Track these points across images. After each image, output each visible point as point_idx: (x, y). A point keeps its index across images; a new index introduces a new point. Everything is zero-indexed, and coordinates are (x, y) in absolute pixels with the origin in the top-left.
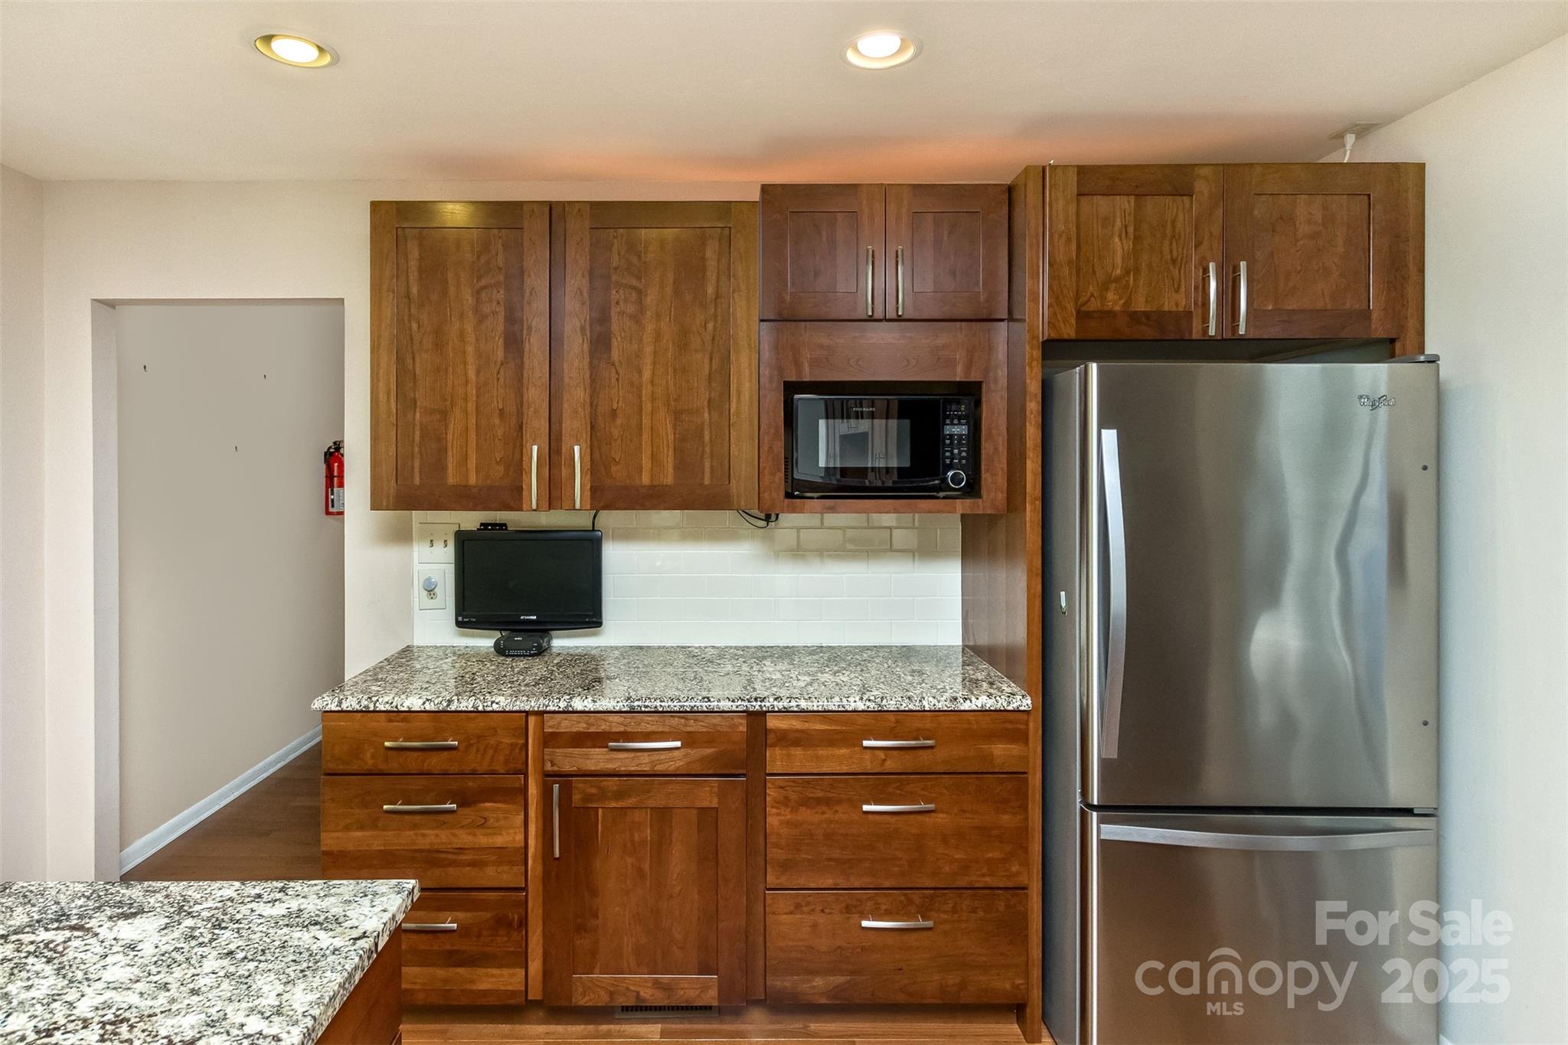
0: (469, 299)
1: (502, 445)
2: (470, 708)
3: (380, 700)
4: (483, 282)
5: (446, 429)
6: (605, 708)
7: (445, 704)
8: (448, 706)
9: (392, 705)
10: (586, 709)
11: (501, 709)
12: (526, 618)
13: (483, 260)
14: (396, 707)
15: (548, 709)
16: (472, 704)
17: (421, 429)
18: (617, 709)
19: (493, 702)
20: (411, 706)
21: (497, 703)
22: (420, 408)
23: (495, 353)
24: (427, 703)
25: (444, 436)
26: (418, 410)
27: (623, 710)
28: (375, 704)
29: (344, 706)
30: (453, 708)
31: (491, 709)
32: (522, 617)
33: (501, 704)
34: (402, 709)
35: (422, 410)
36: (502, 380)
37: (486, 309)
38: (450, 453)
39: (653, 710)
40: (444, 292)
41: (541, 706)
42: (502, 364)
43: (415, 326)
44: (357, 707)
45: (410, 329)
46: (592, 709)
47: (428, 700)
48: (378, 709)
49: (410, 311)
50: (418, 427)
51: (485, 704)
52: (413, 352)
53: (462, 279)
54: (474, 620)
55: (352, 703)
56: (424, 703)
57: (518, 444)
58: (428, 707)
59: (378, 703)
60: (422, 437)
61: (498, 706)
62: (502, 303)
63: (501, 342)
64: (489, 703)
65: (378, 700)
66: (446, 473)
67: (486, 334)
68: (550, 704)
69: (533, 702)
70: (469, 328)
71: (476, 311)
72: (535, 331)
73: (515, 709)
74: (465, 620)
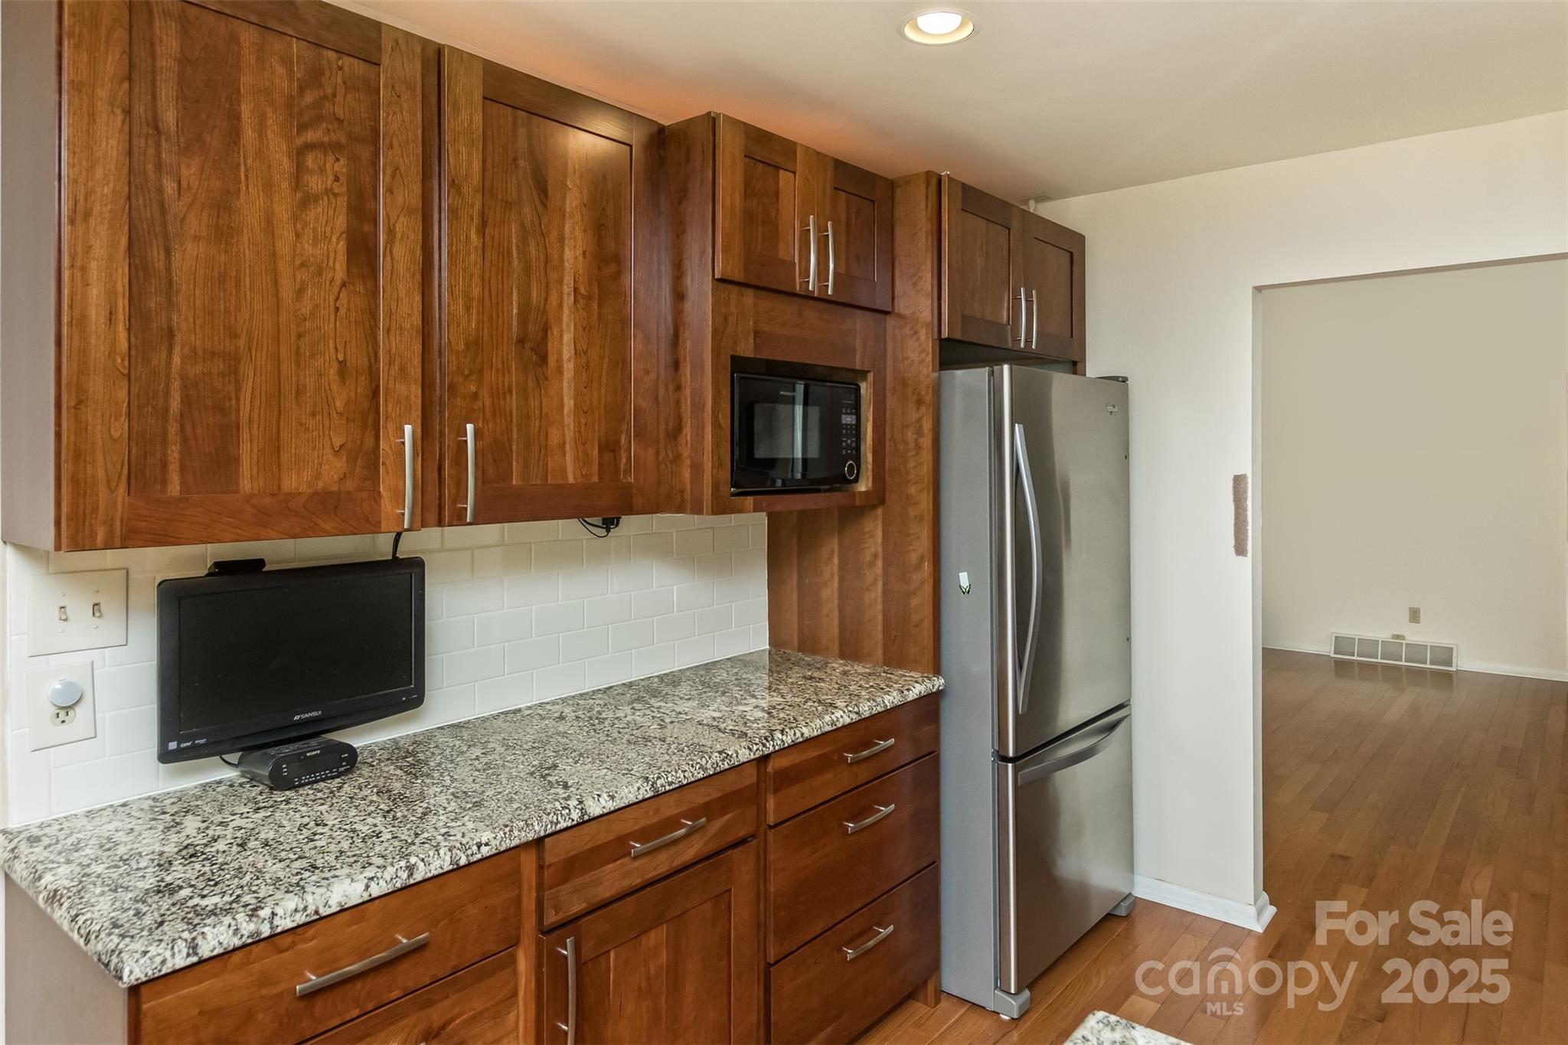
0: (282, 162)
1: (345, 422)
2: (447, 867)
3: (279, 911)
4: (310, 136)
5: (238, 390)
6: (626, 802)
7: (405, 875)
8: (411, 875)
9: (308, 912)
10: (605, 811)
11: (494, 851)
12: (303, 717)
13: (309, 98)
14: (317, 912)
15: (559, 827)
16: (448, 858)
17: (184, 387)
18: (640, 797)
19: (479, 846)
20: (343, 900)
21: (487, 844)
22: (183, 346)
23: (331, 264)
24: (373, 884)
25: (233, 402)
26: (177, 350)
27: (647, 796)
28: (271, 923)
29: (206, 950)
30: (418, 876)
31: (479, 856)
32: (297, 718)
33: (493, 843)
34: (329, 911)
35: (186, 350)
36: (343, 312)
37: (315, 183)
38: (245, 434)
39: (677, 785)
40: (234, 134)
41: (549, 826)
42: (344, 285)
43: (170, 187)
44: (236, 942)
45: (160, 190)
46: (612, 809)
47: (372, 879)
48: (279, 930)
49: (158, 154)
50: (176, 385)
51: (469, 852)
52: (166, 238)
53: (270, 122)
54: (202, 741)
55: (221, 938)
56: (367, 887)
57: (370, 421)
58: (376, 890)
59: (277, 918)
60: (186, 400)
61: (488, 848)
62: (343, 179)
63: (342, 246)
64: (475, 848)
65: (274, 914)
66: (237, 471)
67: (314, 229)
68: (560, 819)
69: (536, 824)
70: (282, 210)
71: (297, 183)
72: (402, 239)
73: (513, 844)
74: (183, 745)
